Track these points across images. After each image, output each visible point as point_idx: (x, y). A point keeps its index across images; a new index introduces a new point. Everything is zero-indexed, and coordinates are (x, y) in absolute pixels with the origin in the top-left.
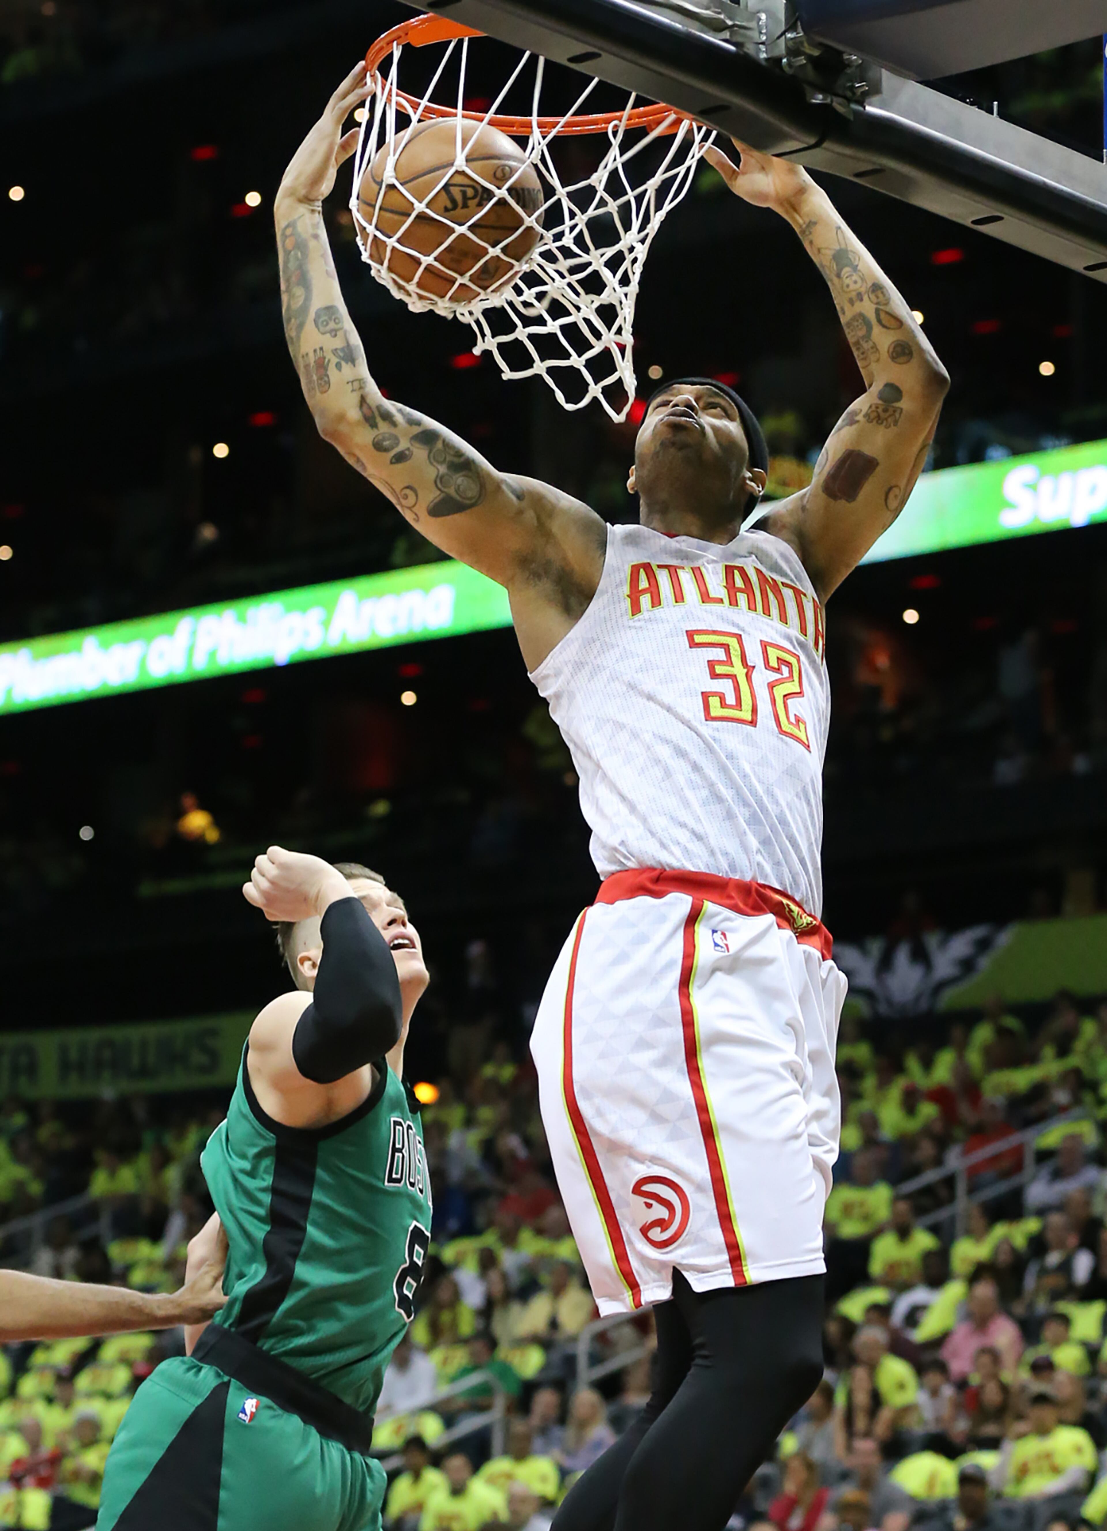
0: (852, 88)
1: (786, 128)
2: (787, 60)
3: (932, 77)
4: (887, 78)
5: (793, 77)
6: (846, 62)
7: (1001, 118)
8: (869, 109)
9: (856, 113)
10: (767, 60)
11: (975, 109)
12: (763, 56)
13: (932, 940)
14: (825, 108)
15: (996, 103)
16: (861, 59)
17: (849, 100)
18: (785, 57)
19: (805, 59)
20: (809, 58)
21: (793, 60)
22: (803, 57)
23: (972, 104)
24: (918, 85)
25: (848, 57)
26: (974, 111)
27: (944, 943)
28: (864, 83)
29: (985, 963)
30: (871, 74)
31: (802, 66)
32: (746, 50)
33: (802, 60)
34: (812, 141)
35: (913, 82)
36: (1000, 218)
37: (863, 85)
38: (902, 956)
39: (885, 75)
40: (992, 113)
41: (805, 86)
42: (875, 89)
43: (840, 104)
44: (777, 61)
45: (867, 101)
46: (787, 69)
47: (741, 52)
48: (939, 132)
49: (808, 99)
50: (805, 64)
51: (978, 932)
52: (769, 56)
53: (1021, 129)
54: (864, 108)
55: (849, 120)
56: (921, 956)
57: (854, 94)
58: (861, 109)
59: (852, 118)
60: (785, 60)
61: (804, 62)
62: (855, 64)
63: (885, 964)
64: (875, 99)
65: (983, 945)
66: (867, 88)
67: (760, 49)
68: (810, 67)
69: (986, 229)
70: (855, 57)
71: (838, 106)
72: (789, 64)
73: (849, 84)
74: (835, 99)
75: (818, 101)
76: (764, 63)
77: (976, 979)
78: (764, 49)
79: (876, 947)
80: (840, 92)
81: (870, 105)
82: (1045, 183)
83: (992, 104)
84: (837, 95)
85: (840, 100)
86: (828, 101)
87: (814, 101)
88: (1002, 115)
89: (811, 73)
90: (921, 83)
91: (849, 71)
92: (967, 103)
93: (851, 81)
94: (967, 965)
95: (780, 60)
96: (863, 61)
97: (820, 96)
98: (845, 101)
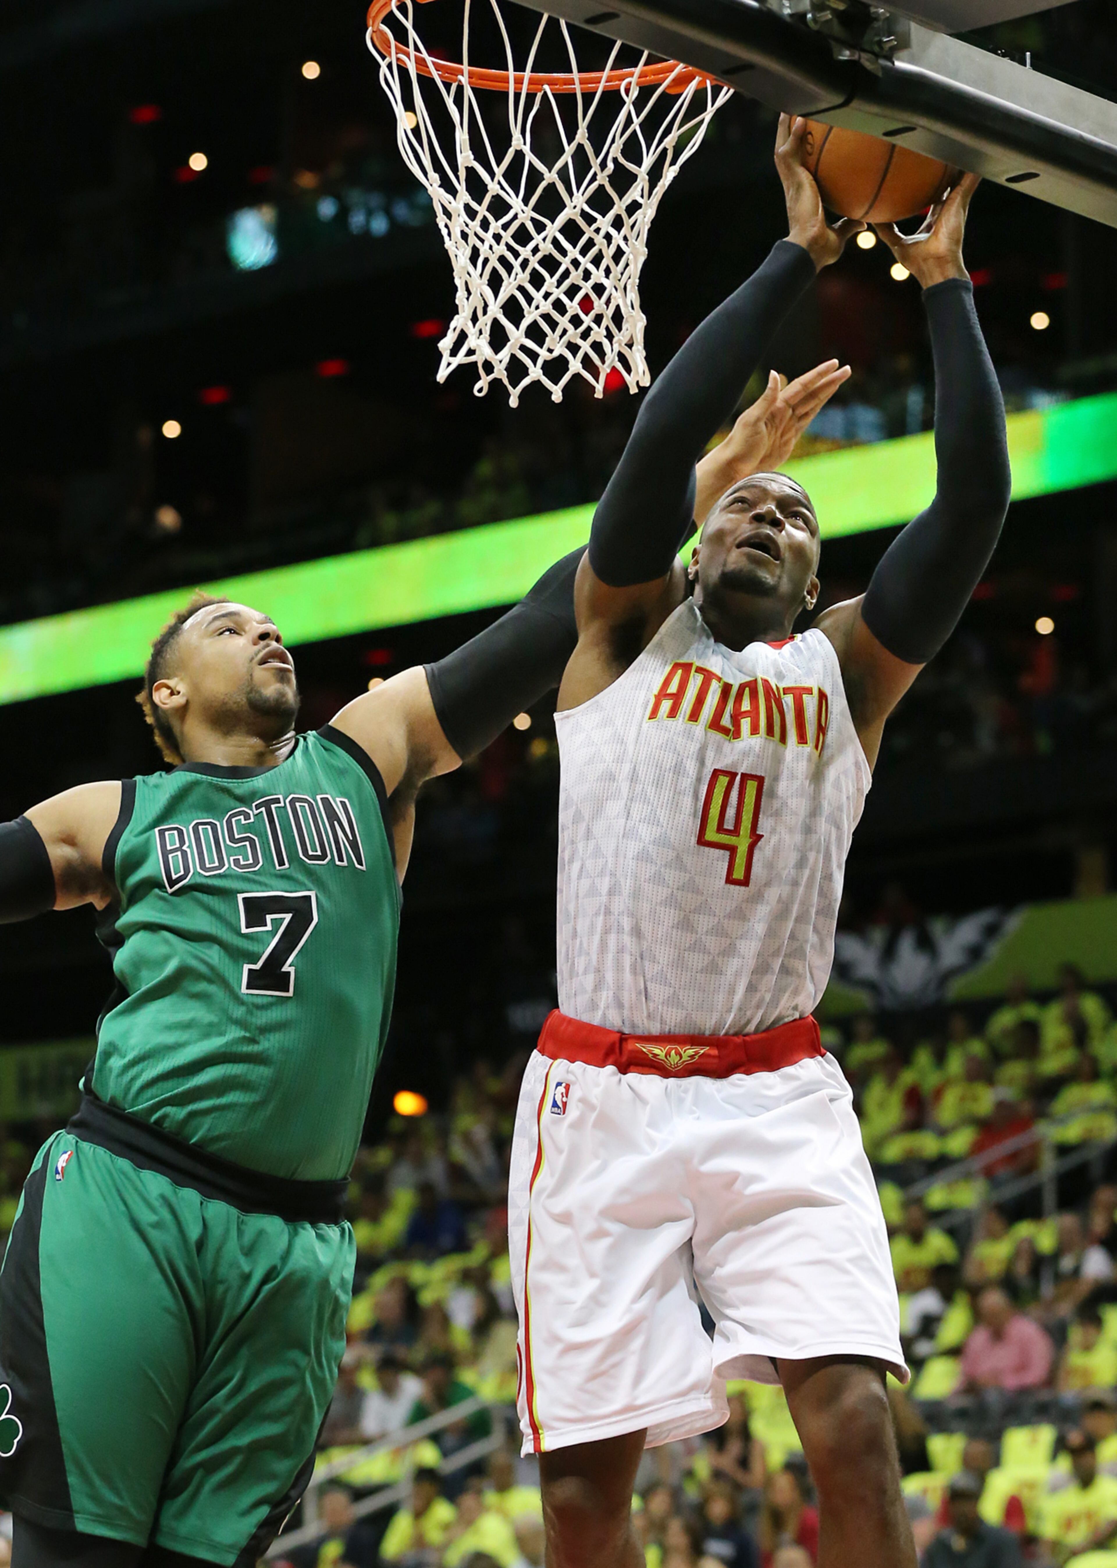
0: (880, 43)
1: (812, 87)
2: (813, 15)
3: (964, 30)
4: (916, 31)
5: (818, 32)
6: (874, 16)
7: (1034, 69)
8: (898, 64)
9: (884, 68)
10: (791, 15)
11: (1006, 60)
12: (787, 11)
13: (937, 927)
14: (854, 64)
15: (1028, 54)
16: (889, 12)
17: (877, 56)
18: (810, 12)
19: (831, 14)
20: (835, 11)
21: (818, 15)
22: (828, 12)
23: (1004, 55)
24: (948, 37)
25: (875, 10)
26: (1006, 64)
27: (950, 929)
28: (892, 37)
29: (994, 950)
30: (900, 28)
31: (827, 22)
32: (769, 6)
33: (828, 15)
34: (839, 100)
35: (945, 36)
36: (1035, 175)
37: (892, 40)
38: (906, 945)
39: (914, 26)
40: (1025, 65)
41: (833, 43)
42: (904, 43)
43: (868, 60)
44: (802, 16)
45: (895, 55)
46: (812, 25)
47: (764, 9)
48: (971, 86)
49: (835, 56)
50: (831, 20)
51: (984, 917)
52: (793, 12)
53: (1055, 80)
54: (893, 63)
55: (876, 77)
56: (926, 944)
57: (882, 48)
58: (889, 64)
59: (880, 74)
60: (809, 16)
61: (830, 16)
62: (882, 17)
63: (889, 954)
64: (904, 53)
65: (991, 931)
66: (896, 43)
67: (783, 5)
68: (835, 21)
69: (1023, 187)
70: (883, 10)
71: (866, 61)
72: (814, 19)
73: (877, 39)
74: (863, 55)
75: (845, 58)
76: (788, 19)
77: (984, 968)
78: (788, 5)
79: (878, 936)
80: (867, 47)
81: (898, 59)
82: (1081, 137)
83: (1025, 55)
84: (864, 51)
85: (869, 56)
86: (856, 57)
87: (841, 58)
88: (1034, 67)
89: (837, 29)
90: (950, 35)
91: (876, 25)
92: (998, 55)
93: (877, 35)
94: (975, 953)
95: (804, 15)
96: (891, 14)
97: (847, 53)
98: (873, 57)
